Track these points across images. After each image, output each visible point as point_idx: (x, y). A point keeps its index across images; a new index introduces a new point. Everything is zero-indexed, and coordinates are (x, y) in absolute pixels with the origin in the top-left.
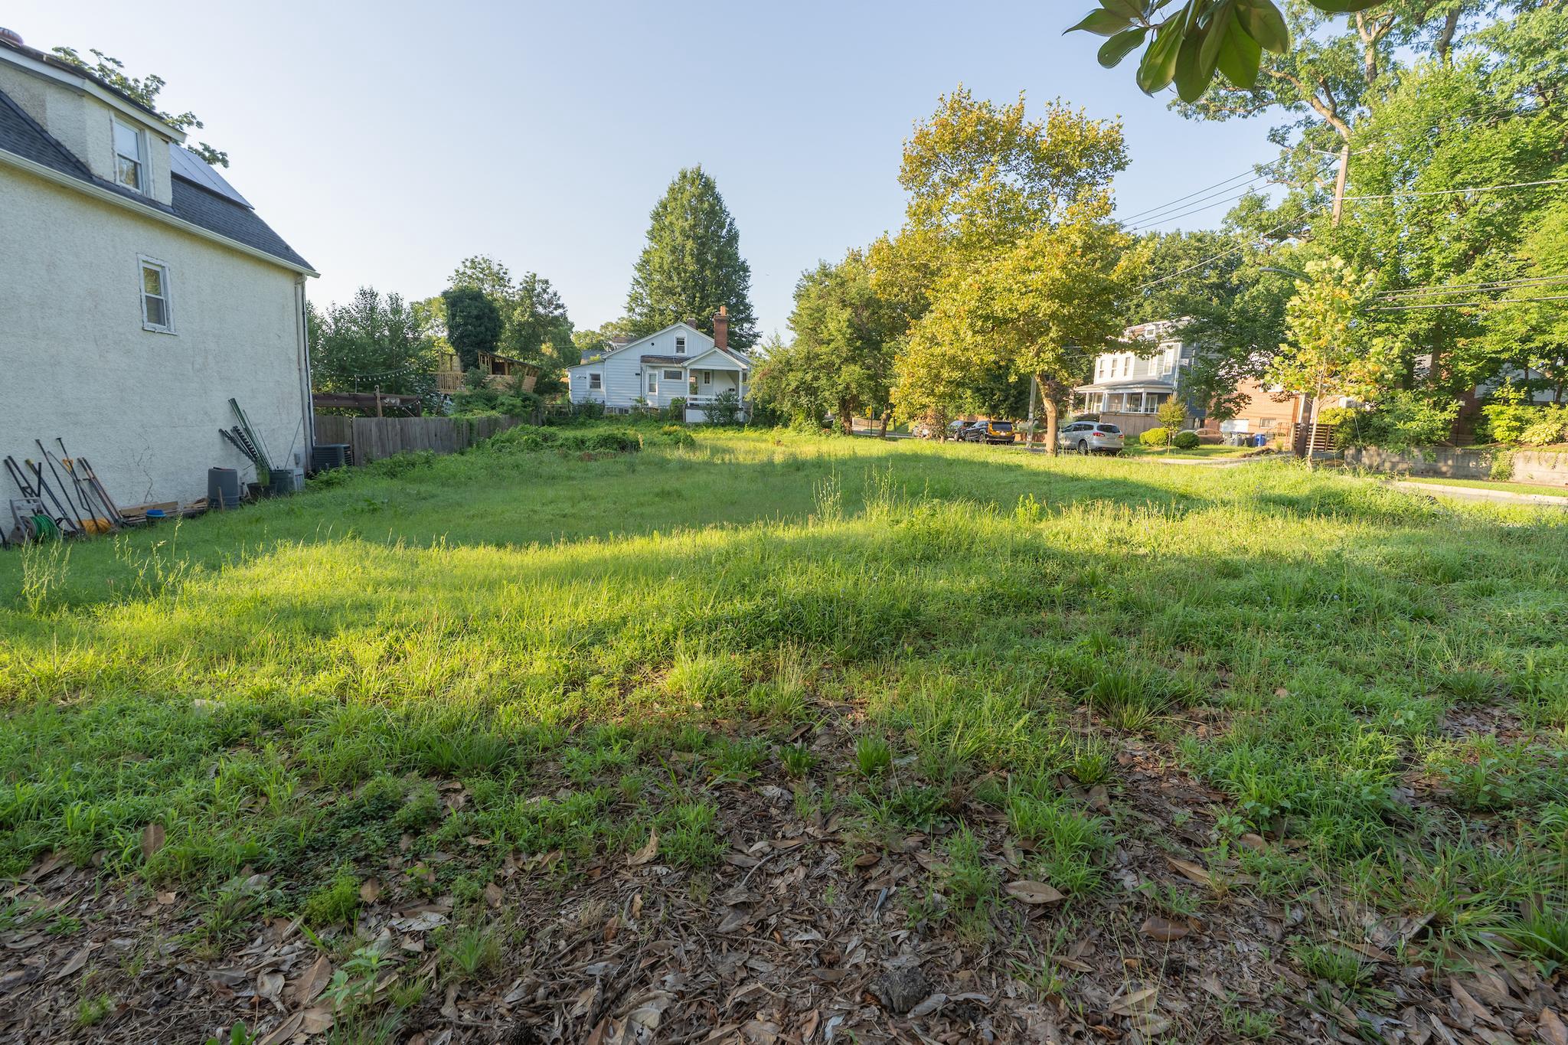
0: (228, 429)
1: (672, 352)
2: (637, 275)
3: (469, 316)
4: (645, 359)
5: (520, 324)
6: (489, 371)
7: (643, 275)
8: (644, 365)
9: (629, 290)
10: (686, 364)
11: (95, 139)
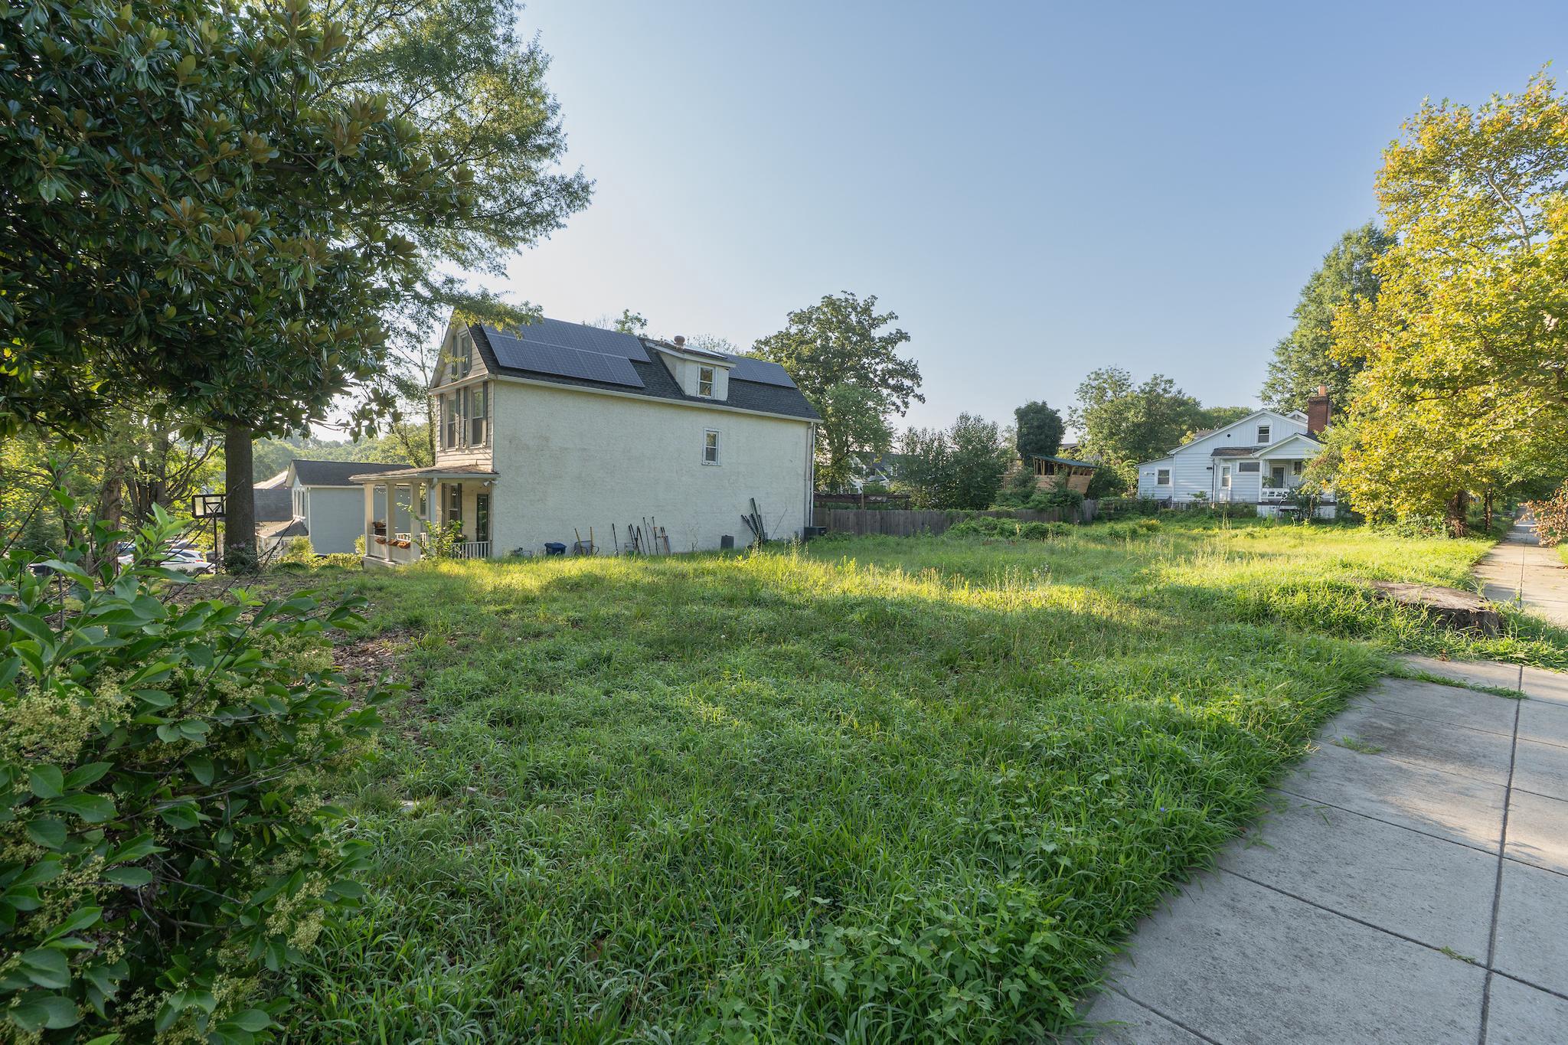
0: (747, 515)
1: (1255, 443)
2: (1275, 359)
3: (1033, 426)
4: (1217, 452)
5: (1135, 425)
6: (1040, 472)
7: (1282, 358)
8: (1217, 458)
9: (1266, 378)
10: (1257, 455)
11: (689, 379)
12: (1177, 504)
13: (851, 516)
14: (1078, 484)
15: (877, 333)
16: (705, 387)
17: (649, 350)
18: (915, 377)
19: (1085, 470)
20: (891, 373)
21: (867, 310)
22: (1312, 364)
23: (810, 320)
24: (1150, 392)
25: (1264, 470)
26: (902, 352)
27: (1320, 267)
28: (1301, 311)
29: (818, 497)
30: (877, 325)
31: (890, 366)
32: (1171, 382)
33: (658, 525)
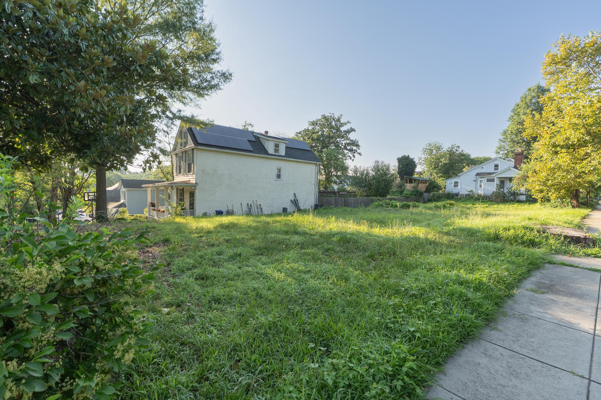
0: (293, 200)
1: (492, 171)
2: (501, 137)
3: (403, 165)
4: (478, 174)
5: (444, 164)
6: (407, 183)
7: (504, 137)
8: (477, 177)
9: (497, 144)
10: (494, 175)
11: (270, 147)
12: (461, 195)
13: (333, 200)
14: (422, 187)
15: (342, 129)
16: (276, 150)
17: (255, 136)
18: (357, 146)
19: (425, 182)
20: (348, 144)
21: (339, 120)
22: (516, 139)
23: (317, 124)
24: (451, 151)
25: (497, 182)
26: (352, 136)
27: (518, 101)
28: (511, 118)
29: (320, 192)
30: (343, 126)
31: (348, 142)
32: (459, 147)
33: (258, 204)
